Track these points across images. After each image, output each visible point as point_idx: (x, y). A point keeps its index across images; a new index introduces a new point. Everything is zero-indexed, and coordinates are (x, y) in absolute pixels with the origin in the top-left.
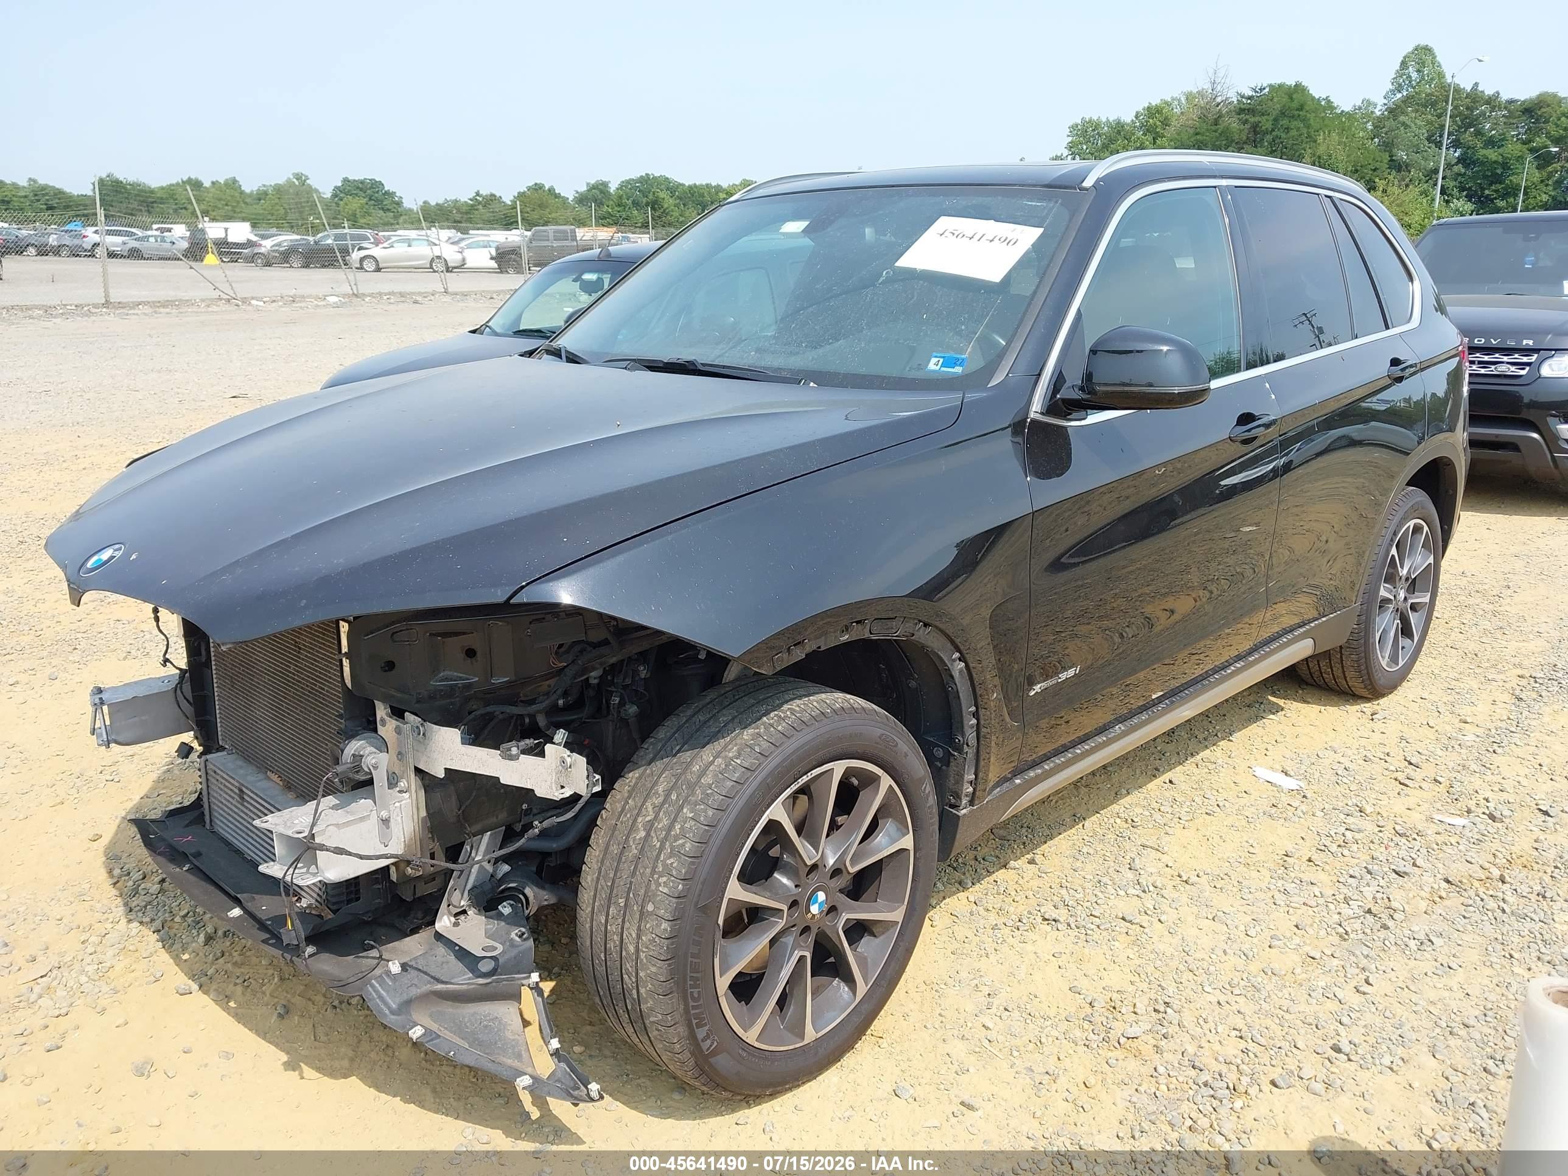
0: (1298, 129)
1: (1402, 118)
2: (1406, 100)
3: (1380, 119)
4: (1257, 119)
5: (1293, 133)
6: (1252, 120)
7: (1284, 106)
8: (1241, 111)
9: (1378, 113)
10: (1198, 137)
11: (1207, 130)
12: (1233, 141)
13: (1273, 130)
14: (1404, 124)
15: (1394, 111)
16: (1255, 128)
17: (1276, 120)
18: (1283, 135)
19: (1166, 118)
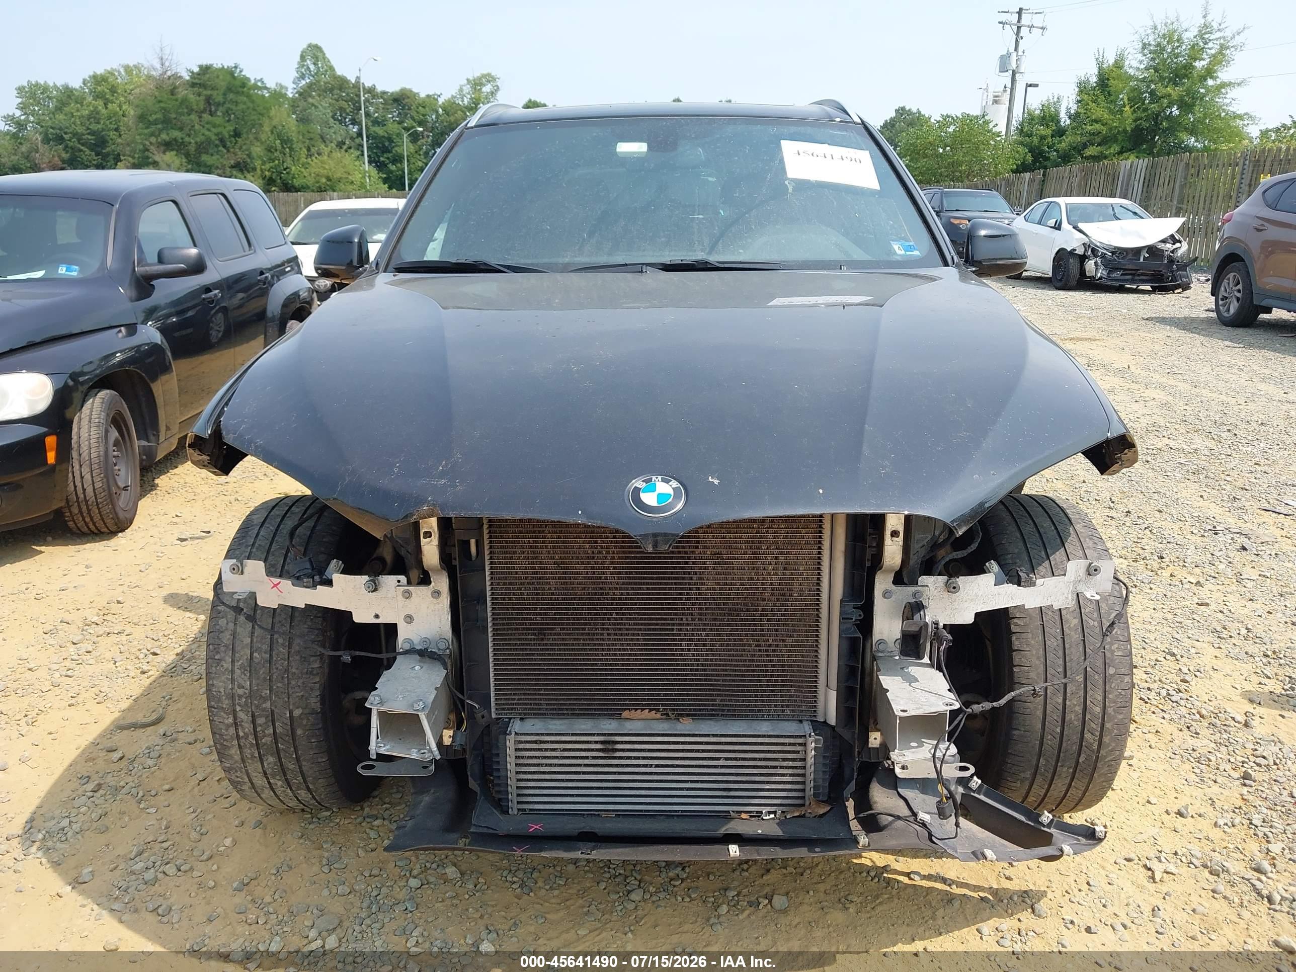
0: (245, 103)
1: (310, 100)
2: (310, 86)
3: (294, 100)
4: (209, 92)
5: (241, 107)
6: (205, 92)
7: (229, 83)
8: (193, 85)
9: (291, 96)
10: (162, 105)
11: (168, 99)
12: (192, 110)
13: (224, 103)
14: (313, 105)
15: (304, 94)
16: (208, 100)
17: (225, 94)
18: (234, 107)
19: (113, 86)
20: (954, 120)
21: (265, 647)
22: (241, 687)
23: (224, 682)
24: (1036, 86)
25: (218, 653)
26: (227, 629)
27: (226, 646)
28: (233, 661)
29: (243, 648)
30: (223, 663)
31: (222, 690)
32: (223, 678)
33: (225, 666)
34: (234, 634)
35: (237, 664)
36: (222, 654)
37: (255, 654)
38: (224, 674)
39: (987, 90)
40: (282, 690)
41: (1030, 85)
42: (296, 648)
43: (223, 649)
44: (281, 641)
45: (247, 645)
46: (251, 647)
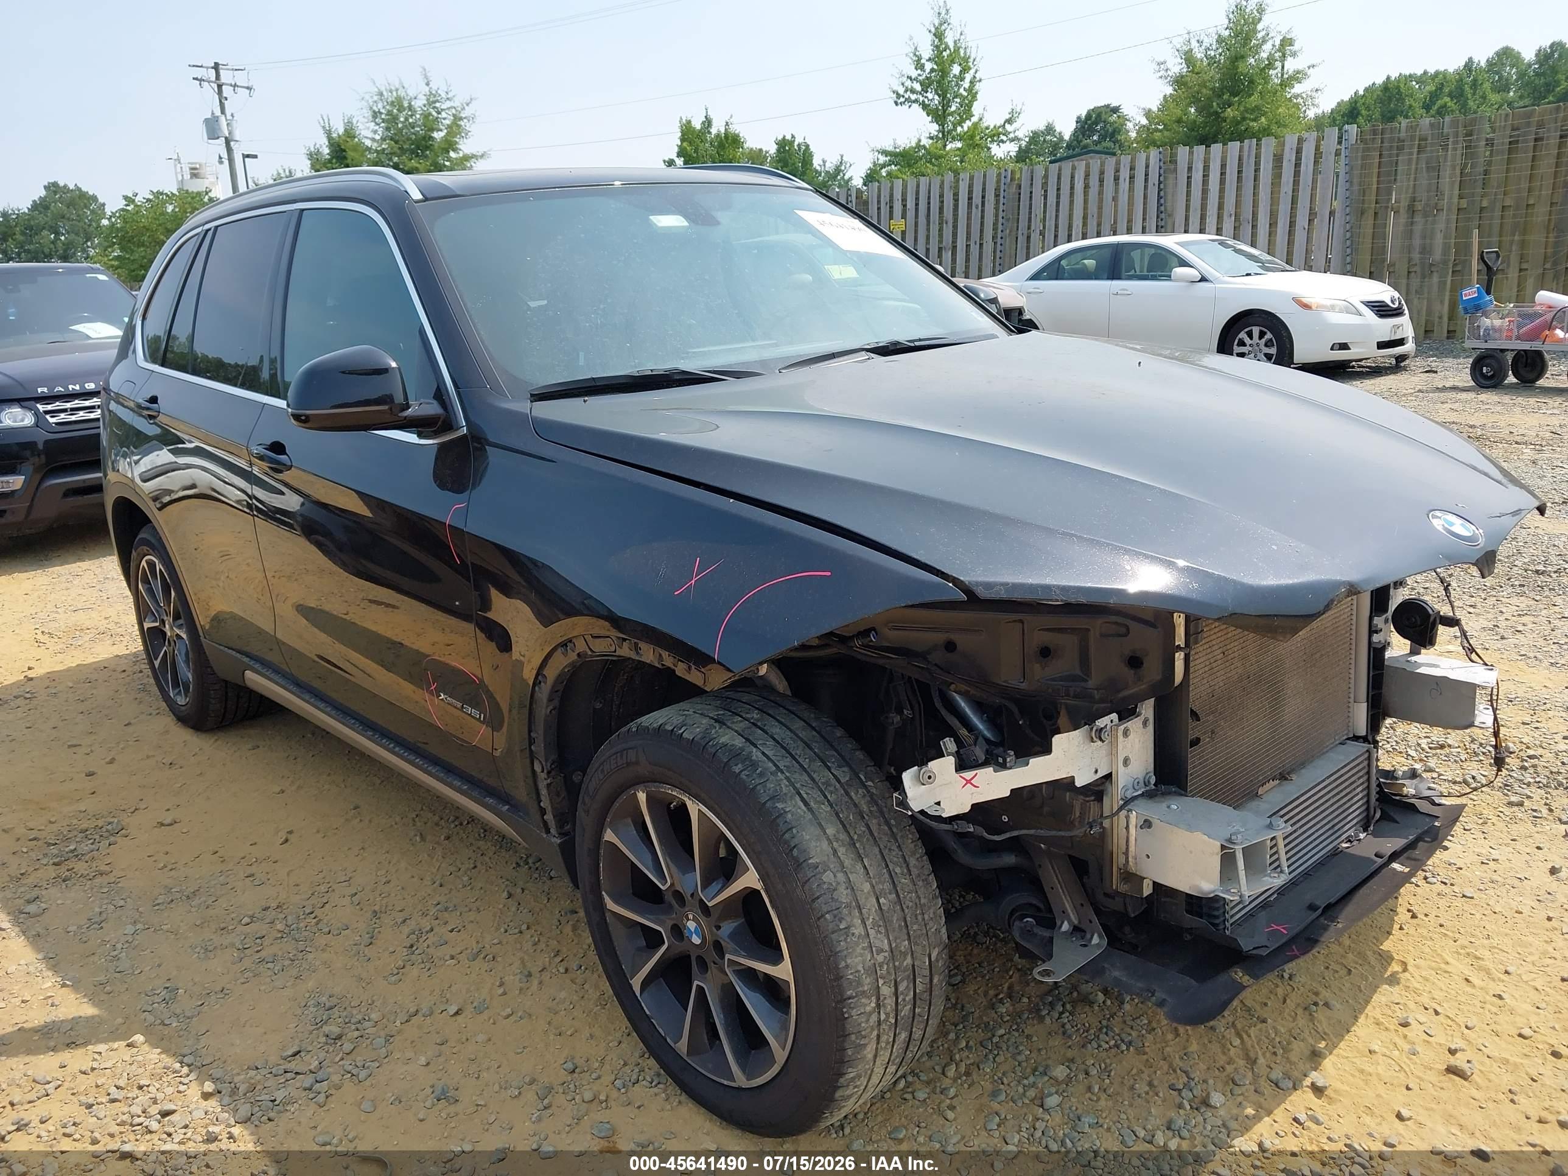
20: (171, 197)
21: (887, 886)
22: (880, 951)
23: (861, 955)
24: (255, 157)
25: (841, 920)
26: (838, 883)
27: (848, 906)
28: (863, 922)
29: (867, 898)
30: (853, 930)
31: (860, 968)
32: (859, 950)
33: (856, 932)
34: (850, 886)
35: (869, 923)
36: (849, 919)
37: (882, 900)
38: (857, 944)
39: (178, 160)
40: (919, 932)
41: (248, 156)
42: (915, 872)
43: (845, 911)
44: (898, 870)
45: (868, 893)
46: (875, 893)
